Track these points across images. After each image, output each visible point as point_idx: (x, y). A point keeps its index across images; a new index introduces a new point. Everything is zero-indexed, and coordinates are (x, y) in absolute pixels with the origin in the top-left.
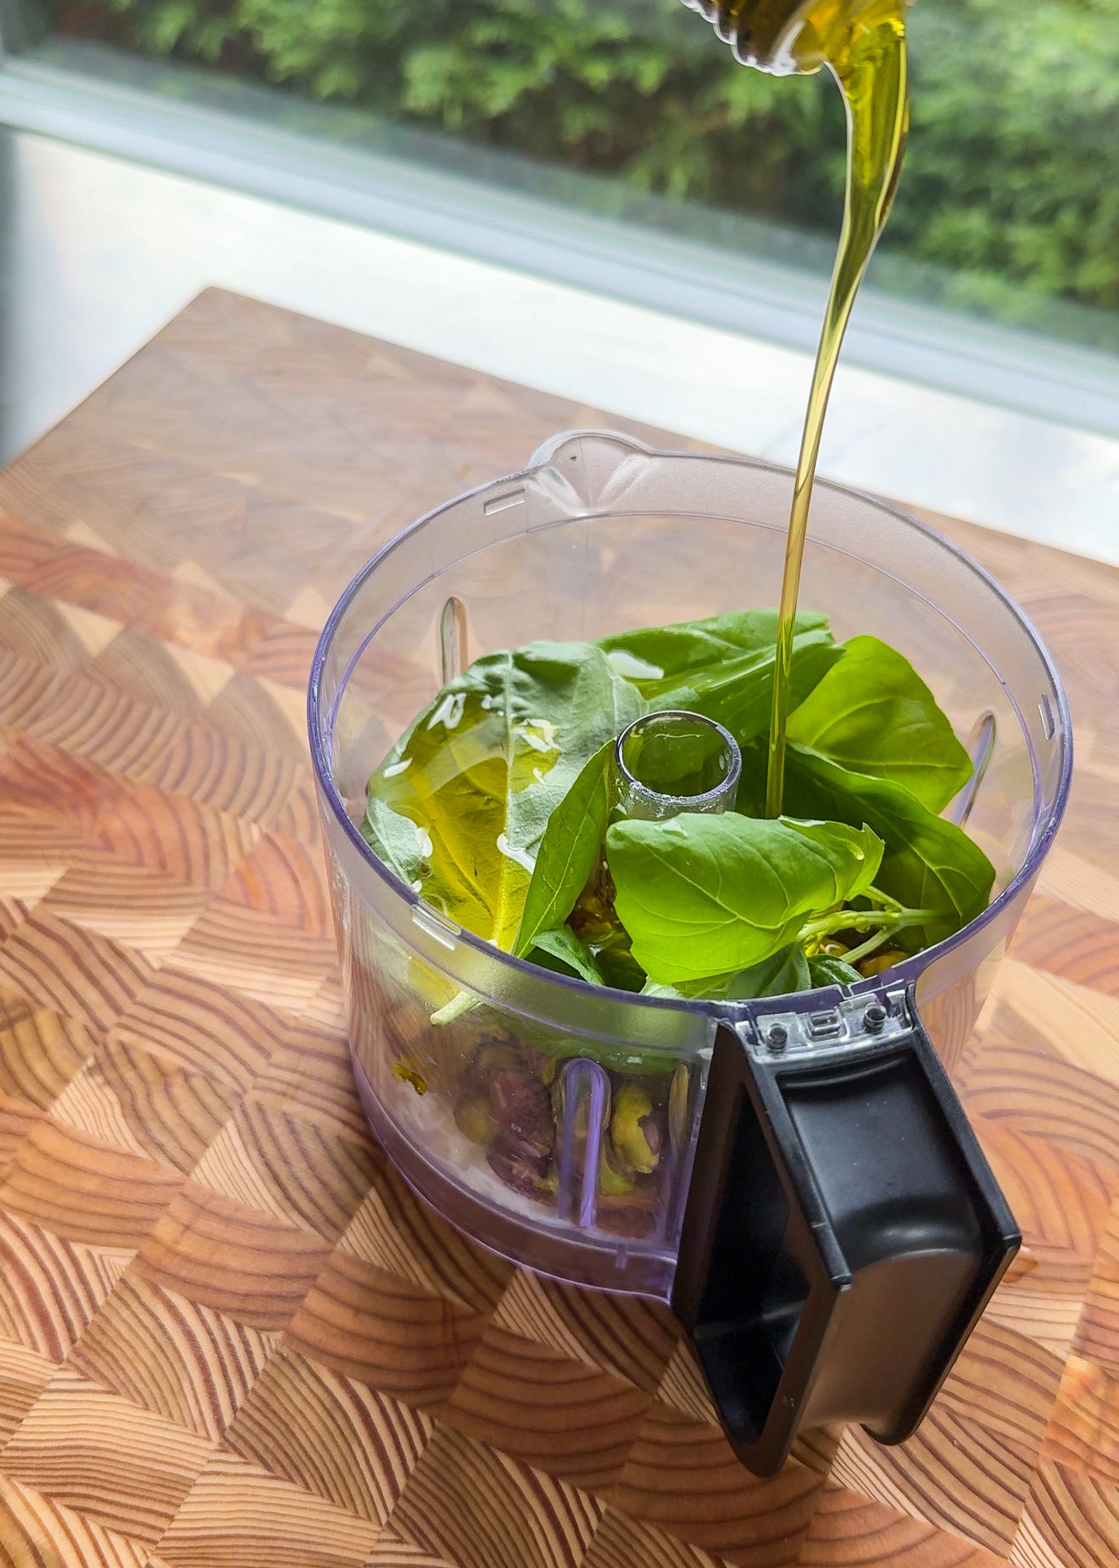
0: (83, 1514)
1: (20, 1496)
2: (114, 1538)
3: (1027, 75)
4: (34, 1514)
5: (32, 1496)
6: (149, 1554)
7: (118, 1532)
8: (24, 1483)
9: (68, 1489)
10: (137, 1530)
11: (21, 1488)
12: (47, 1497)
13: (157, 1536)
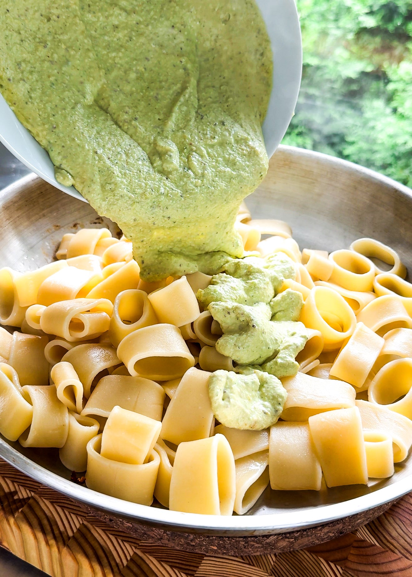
0: (63, 508)
1: (44, 502)
2: (72, 515)
3: (381, 137)
4: (48, 507)
5: (47, 502)
6: (83, 520)
8: (44, 498)
9: (59, 501)
10: (79, 513)
11: (44, 500)
12: (52, 503)
13: (86, 515)
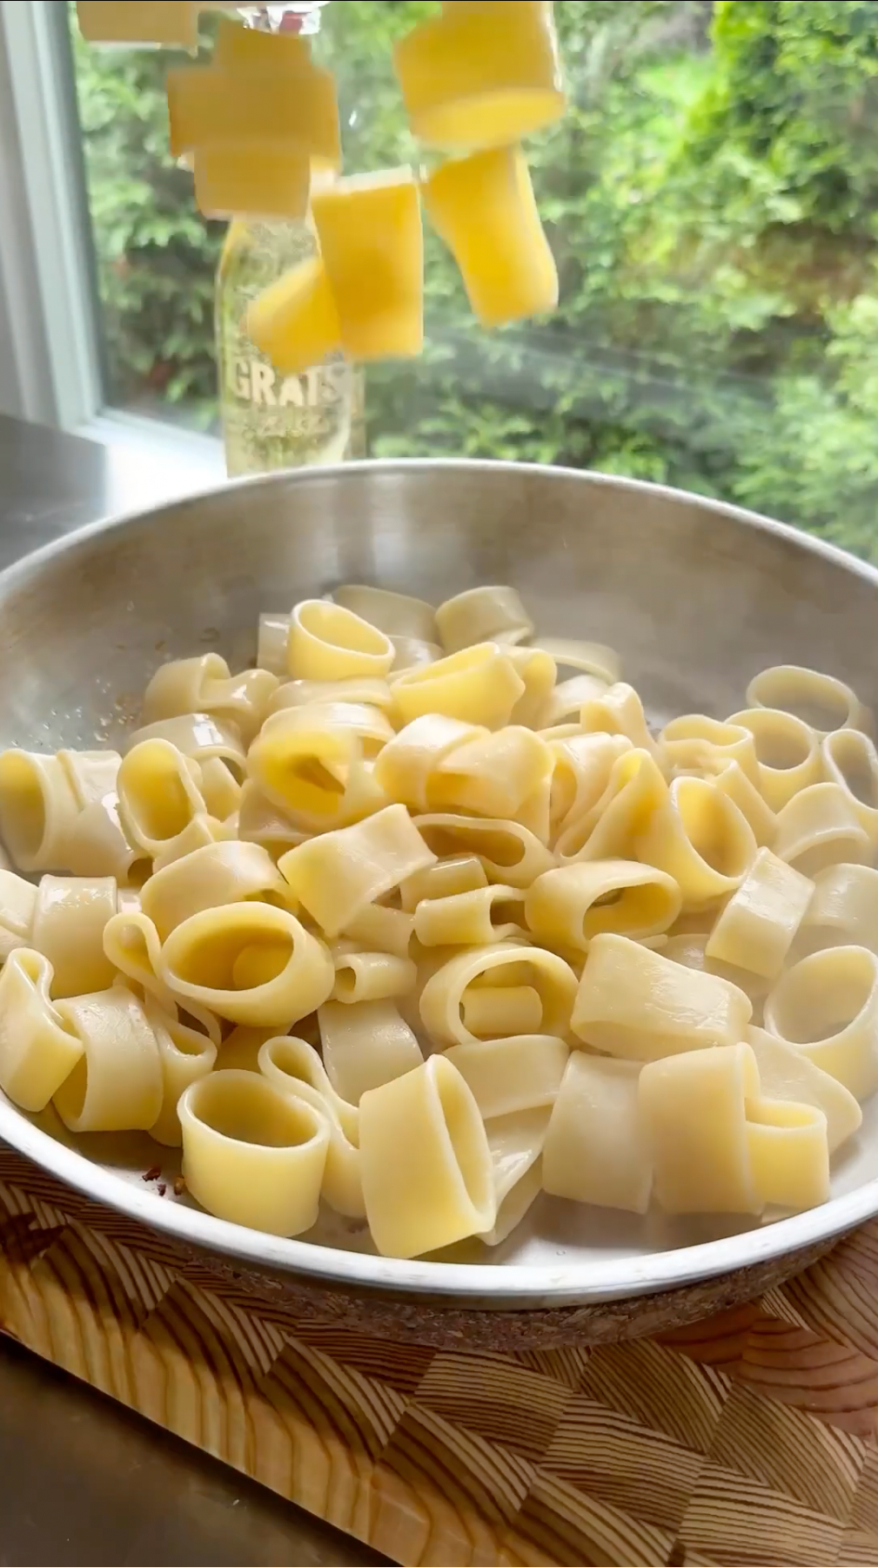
0: (134, 1249)
2: (153, 1263)
3: (816, 457)
7: (157, 1261)
8: (94, 1229)
9: (126, 1234)
10: (169, 1260)
12: (110, 1238)
